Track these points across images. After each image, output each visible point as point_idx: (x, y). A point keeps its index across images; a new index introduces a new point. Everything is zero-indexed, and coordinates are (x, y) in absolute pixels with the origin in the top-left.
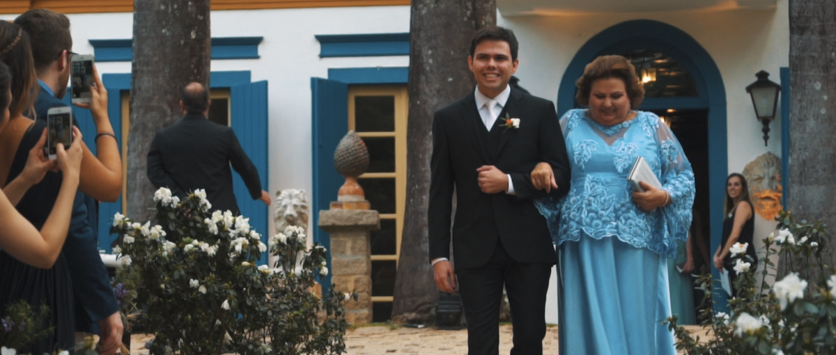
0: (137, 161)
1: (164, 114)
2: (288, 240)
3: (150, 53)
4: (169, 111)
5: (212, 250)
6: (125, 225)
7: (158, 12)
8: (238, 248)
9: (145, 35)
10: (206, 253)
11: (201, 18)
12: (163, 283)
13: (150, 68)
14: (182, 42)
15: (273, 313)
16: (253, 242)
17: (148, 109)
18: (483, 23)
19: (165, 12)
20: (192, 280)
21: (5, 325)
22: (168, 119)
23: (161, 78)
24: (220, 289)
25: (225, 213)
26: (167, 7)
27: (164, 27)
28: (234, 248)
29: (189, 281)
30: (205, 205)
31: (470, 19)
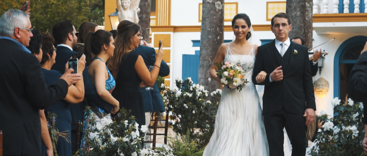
0: (201, 76)
1: (209, 62)
2: (217, 93)
3: (206, 43)
4: (211, 61)
5: (190, 95)
6: (164, 87)
7: (208, 31)
8: (199, 95)
9: (204, 38)
10: (189, 96)
11: (221, 33)
12: (176, 105)
13: (205, 48)
14: (215, 40)
15: (210, 115)
16: (203, 93)
17: (204, 60)
18: (308, 35)
19: (210, 31)
20: (184, 104)
21: (119, 115)
22: (210, 63)
23: (208, 51)
24: (192, 107)
25: (197, 84)
26: (211, 29)
27: (210, 35)
28: (197, 95)
29: (183, 105)
30: (191, 82)
31: (303, 34)
